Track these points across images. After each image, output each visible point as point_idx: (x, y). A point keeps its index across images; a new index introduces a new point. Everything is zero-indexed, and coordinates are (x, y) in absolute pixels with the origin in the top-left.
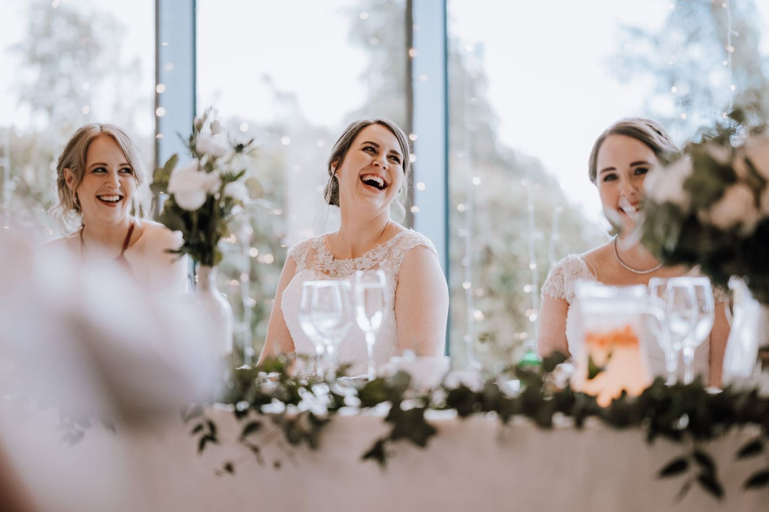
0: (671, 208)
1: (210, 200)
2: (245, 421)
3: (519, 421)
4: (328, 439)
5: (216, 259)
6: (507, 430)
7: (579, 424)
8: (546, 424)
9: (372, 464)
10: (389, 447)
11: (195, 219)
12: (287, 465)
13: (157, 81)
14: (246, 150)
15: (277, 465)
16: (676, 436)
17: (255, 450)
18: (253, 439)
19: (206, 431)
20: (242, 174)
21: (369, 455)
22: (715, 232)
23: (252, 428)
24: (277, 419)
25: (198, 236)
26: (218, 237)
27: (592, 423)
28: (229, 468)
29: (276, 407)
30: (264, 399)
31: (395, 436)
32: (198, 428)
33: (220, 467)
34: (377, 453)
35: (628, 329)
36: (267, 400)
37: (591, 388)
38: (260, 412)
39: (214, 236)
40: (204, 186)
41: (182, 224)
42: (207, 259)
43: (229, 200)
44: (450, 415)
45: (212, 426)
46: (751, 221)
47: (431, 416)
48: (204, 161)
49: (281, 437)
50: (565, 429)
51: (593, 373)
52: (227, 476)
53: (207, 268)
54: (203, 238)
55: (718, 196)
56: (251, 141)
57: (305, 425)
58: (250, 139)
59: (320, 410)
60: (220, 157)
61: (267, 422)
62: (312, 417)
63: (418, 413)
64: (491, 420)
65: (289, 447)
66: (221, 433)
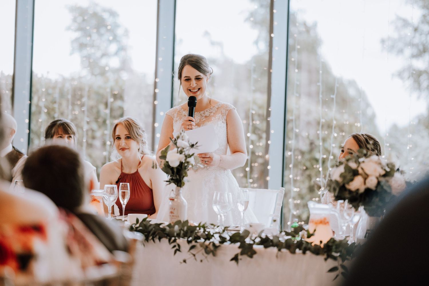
0: (337, 182)
1: (181, 164)
2: (191, 245)
3: (284, 250)
4: (219, 252)
5: (182, 185)
6: (280, 253)
7: (304, 253)
8: (293, 252)
9: (234, 262)
10: (240, 257)
11: (175, 170)
12: (205, 261)
13: (156, 77)
14: (195, 146)
15: (201, 261)
16: (335, 258)
17: (194, 255)
18: (193, 251)
19: (177, 247)
20: (193, 155)
21: (232, 260)
22: (350, 192)
23: (193, 247)
24: (202, 245)
25: (176, 176)
26: (184, 177)
27: (308, 252)
28: (185, 261)
29: (202, 240)
30: (198, 238)
31: (242, 253)
32: (174, 246)
33: (182, 261)
34: (235, 259)
35: (325, 219)
36: (199, 238)
37: (309, 240)
38: (196, 242)
39: (182, 176)
40: (179, 159)
41: (171, 172)
42: (179, 185)
43: (188, 162)
44: (261, 247)
45: (179, 246)
46: (362, 189)
47: (255, 247)
48: (179, 149)
49: (203, 251)
50: (300, 253)
51: (309, 236)
52: (184, 263)
53: (179, 188)
54: (178, 177)
55: (352, 180)
56: (197, 143)
57: (211, 247)
58: (197, 142)
59: (217, 243)
60: (185, 148)
61: (198, 245)
62: (214, 244)
63: (251, 245)
64: (275, 250)
65: (206, 255)
66: (182, 249)
